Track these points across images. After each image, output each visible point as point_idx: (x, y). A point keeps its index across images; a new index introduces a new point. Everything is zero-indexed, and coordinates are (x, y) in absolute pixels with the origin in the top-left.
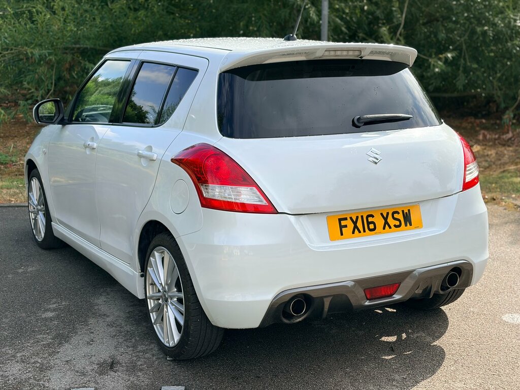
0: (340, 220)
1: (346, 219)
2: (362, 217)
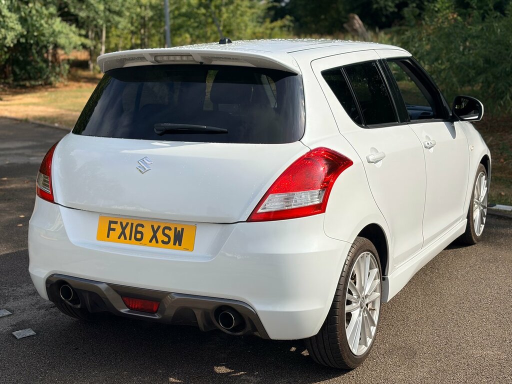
0: (111, 222)
1: (116, 223)
2: (132, 224)
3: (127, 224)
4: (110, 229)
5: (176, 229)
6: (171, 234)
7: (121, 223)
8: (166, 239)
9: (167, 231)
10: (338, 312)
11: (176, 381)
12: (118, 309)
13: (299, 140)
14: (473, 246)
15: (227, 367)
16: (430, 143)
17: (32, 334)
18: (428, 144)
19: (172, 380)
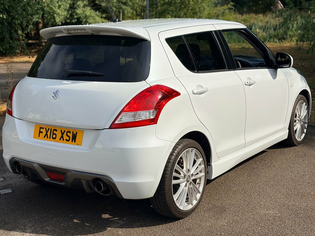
0: (41, 128)
1: (43, 128)
2: (51, 129)
3: (49, 129)
4: (40, 132)
5: (73, 132)
6: (71, 135)
7: (46, 128)
8: (68, 138)
9: (68, 134)
10: (167, 183)
11: (77, 221)
12: (44, 179)
13: (145, 80)
14: (295, 147)
15: (109, 215)
16: (249, 82)
17: (10, 192)
18: (247, 82)
19: (75, 221)
